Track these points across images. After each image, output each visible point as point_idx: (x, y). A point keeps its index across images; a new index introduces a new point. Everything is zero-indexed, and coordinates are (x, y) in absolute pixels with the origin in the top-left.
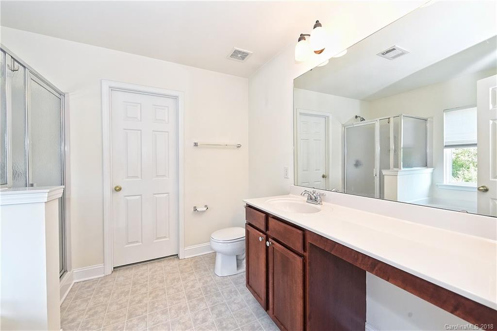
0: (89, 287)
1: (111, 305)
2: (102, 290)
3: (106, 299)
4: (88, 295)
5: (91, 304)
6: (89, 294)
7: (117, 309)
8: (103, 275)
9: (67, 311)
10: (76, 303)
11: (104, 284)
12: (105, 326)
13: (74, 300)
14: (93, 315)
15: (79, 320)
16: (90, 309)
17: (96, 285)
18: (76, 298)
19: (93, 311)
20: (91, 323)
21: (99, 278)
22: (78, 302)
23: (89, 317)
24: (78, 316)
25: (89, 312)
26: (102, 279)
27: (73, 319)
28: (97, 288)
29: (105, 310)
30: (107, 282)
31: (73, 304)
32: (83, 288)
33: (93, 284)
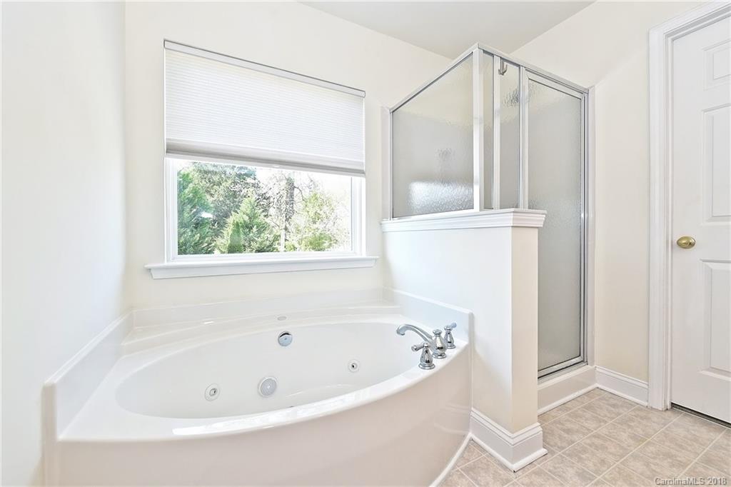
0: (614, 406)
1: (635, 457)
2: (632, 424)
3: (631, 441)
4: (606, 416)
5: (603, 430)
6: (608, 415)
7: (642, 474)
8: (646, 404)
9: (569, 415)
10: (585, 414)
11: (641, 418)
12: (605, 479)
13: (585, 407)
14: (597, 448)
15: (575, 437)
16: (597, 436)
17: (626, 409)
18: (589, 408)
19: (600, 442)
20: (587, 455)
21: (638, 404)
22: (588, 414)
23: (590, 446)
24: (578, 431)
25: (593, 439)
26: (642, 408)
27: (569, 430)
28: (625, 416)
29: (622, 456)
30: (648, 419)
31: (580, 412)
32: (604, 401)
33: (622, 406)
